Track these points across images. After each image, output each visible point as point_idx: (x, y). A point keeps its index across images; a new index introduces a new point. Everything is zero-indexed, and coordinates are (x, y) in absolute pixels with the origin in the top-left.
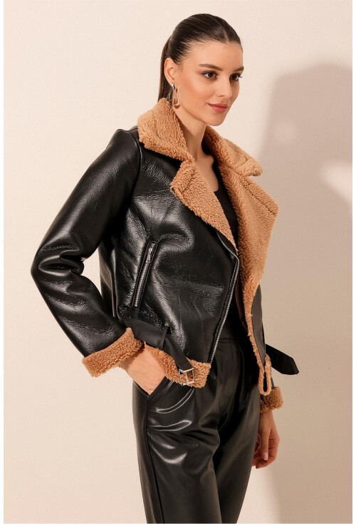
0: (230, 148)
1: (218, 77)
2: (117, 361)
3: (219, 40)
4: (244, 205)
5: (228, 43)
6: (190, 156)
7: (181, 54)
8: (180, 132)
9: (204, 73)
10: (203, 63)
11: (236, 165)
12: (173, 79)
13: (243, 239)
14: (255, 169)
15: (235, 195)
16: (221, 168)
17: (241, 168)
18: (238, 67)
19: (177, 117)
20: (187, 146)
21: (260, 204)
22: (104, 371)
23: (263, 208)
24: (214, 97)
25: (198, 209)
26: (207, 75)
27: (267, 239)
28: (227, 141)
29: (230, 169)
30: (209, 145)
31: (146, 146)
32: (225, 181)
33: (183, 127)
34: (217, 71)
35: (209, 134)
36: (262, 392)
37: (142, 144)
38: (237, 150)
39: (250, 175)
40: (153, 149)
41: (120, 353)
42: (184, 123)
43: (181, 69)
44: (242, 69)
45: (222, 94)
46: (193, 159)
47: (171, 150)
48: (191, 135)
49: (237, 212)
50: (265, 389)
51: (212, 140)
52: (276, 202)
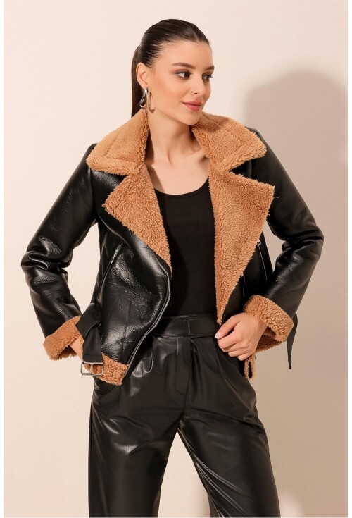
1: (191, 76)
3: (189, 39)
5: (198, 42)
7: (153, 56)
9: (177, 73)
10: (176, 62)
12: (146, 83)
18: (209, 66)
24: (189, 95)
26: (182, 75)
34: (191, 70)
43: (154, 72)
44: (212, 68)
45: (195, 91)
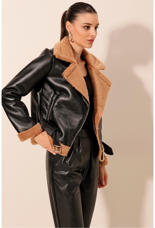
0: (92, 58)
1: (90, 28)
2: (31, 136)
3: (89, 12)
4: (96, 83)
5: (93, 13)
6: (75, 61)
7: (74, 19)
8: (71, 51)
9: (84, 27)
10: (85, 22)
11: (95, 65)
12: (70, 30)
13: (95, 97)
14: (102, 67)
15: (93, 78)
16: (88, 66)
17: (96, 67)
18: (98, 24)
19: (71, 45)
20: (74, 57)
21: (103, 82)
22: (26, 139)
23: (105, 83)
24: (89, 37)
25: (74, 84)
26: (86, 28)
27: (106, 97)
28: (91, 54)
29: (92, 67)
30: (84, 56)
31: (56, 57)
32: (89, 72)
33: (73, 49)
34: (90, 26)
35: (84, 52)
36: (100, 160)
37: (55, 56)
38: (95, 58)
39: (100, 70)
40: (59, 58)
41: (33, 132)
42: (73, 47)
43: (74, 26)
45: (92, 35)
46: (76, 62)
47: (67, 59)
48: (76, 53)
49: (94, 85)
50: (102, 159)
51: (85, 54)
52: (111, 81)
